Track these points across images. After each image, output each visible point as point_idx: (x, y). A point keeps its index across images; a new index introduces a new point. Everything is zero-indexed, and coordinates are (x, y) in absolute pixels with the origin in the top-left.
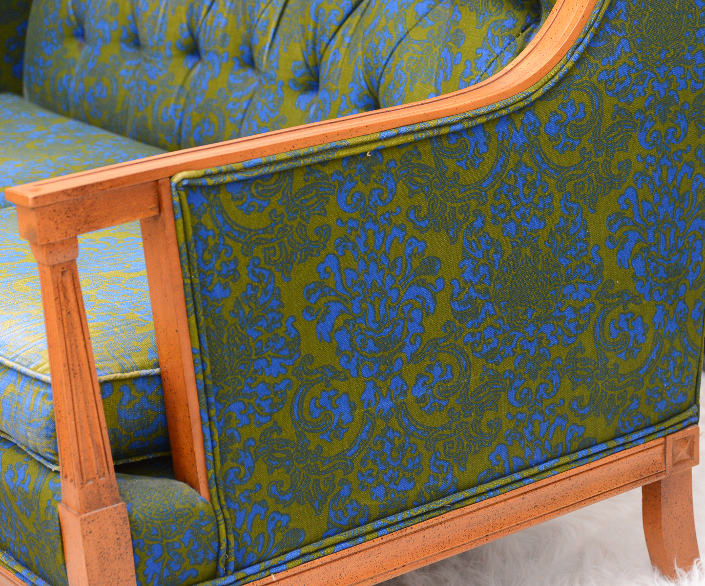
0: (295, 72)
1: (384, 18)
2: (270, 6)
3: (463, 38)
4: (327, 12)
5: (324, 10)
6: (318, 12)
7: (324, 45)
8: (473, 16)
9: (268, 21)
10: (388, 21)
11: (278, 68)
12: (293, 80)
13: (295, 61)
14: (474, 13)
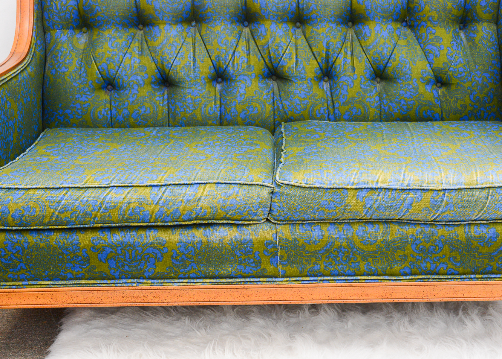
0: (317, 73)
1: (382, 39)
2: (289, 47)
3: (441, 39)
4: (335, 43)
5: (332, 42)
6: (329, 44)
7: (335, 58)
8: (444, 30)
9: (291, 53)
10: (385, 40)
11: (306, 73)
12: (316, 76)
13: (316, 68)
14: (444, 29)
